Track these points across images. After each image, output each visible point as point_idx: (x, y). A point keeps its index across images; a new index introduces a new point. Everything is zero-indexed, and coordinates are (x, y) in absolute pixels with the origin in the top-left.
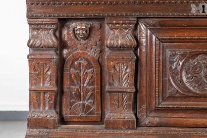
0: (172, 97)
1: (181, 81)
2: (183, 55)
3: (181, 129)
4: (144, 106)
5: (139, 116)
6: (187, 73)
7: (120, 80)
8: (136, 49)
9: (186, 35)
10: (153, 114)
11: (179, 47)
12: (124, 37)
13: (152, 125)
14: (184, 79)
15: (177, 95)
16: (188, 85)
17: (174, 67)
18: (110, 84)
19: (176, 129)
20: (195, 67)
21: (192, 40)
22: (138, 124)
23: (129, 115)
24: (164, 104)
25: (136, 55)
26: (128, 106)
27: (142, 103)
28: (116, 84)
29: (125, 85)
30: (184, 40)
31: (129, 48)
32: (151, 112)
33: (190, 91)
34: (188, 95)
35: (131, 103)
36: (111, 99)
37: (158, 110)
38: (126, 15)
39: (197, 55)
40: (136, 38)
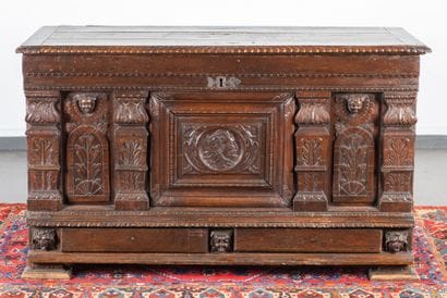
0: (188, 175)
1: (198, 158)
2: (200, 131)
3: (197, 210)
4: (158, 186)
5: (152, 195)
6: (204, 150)
7: (131, 159)
8: (148, 125)
9: (203, 109)
10: (166, 193)
11: (195, 121)
12: (134, 112)
13: (166, 205)
14: (201, 156)
15: (194, 173)
16: (205, 162)
17: (189, 143)
18: (121, 163)
19: (193, 209)
20: (212, 143)
21: (209, 114)
22: (152, 204)
23: (141, 196)
24: (180, 183)
25: (148, 130)
26: (140, 186)
27: (155, 182)
28: (126, 163)
29: (136, 163)
30: (200, 115)
31: (140, 124)
32: (165, 190)
33: (207, 168)
34: (205, 173)
35: (143, 182)
36: (121, 179)
37: (173, 189)
38: (137, 89)
39: (215, 130)
40: (148, 112)
